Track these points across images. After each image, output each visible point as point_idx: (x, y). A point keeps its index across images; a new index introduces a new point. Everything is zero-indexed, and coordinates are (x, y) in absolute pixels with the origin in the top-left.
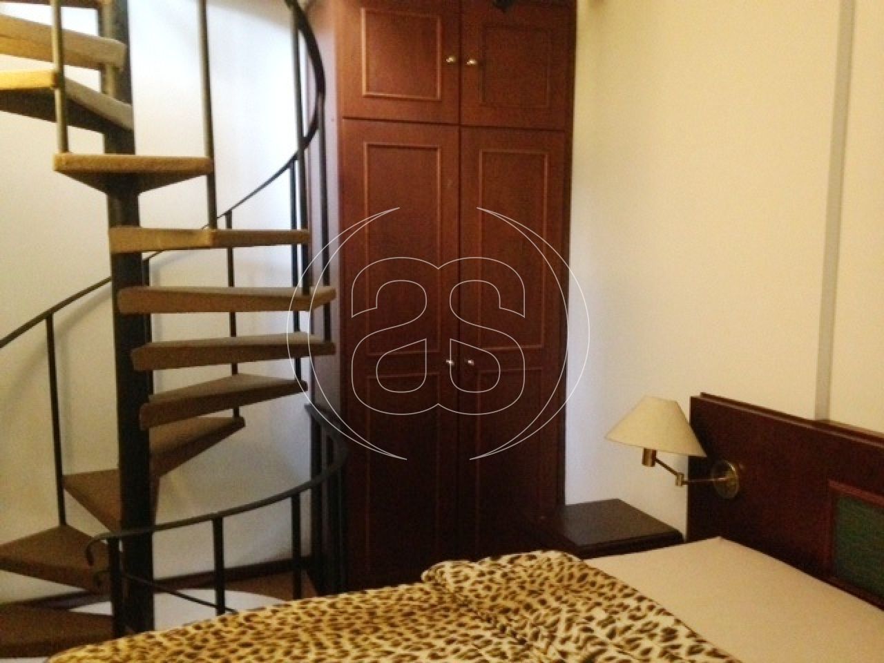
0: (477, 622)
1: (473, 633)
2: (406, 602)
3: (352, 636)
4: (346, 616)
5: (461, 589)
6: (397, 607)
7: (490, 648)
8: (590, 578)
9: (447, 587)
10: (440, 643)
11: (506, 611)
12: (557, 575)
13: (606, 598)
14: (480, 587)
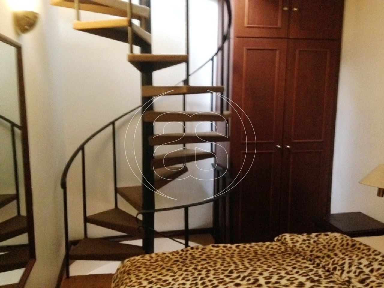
0: (305, 261)
1: (304, 265)
2: (270, 249)
3: (248, 261)
4: (244, 252)
5: (295, 246)
6: (267, 251)
7: (313, 272)
8: (357, 246)
9: (289, 245)
10: (289, 268)
11: (318, 257)
12: (340, 243)
13: (366, 255)
14: (304, 246)
